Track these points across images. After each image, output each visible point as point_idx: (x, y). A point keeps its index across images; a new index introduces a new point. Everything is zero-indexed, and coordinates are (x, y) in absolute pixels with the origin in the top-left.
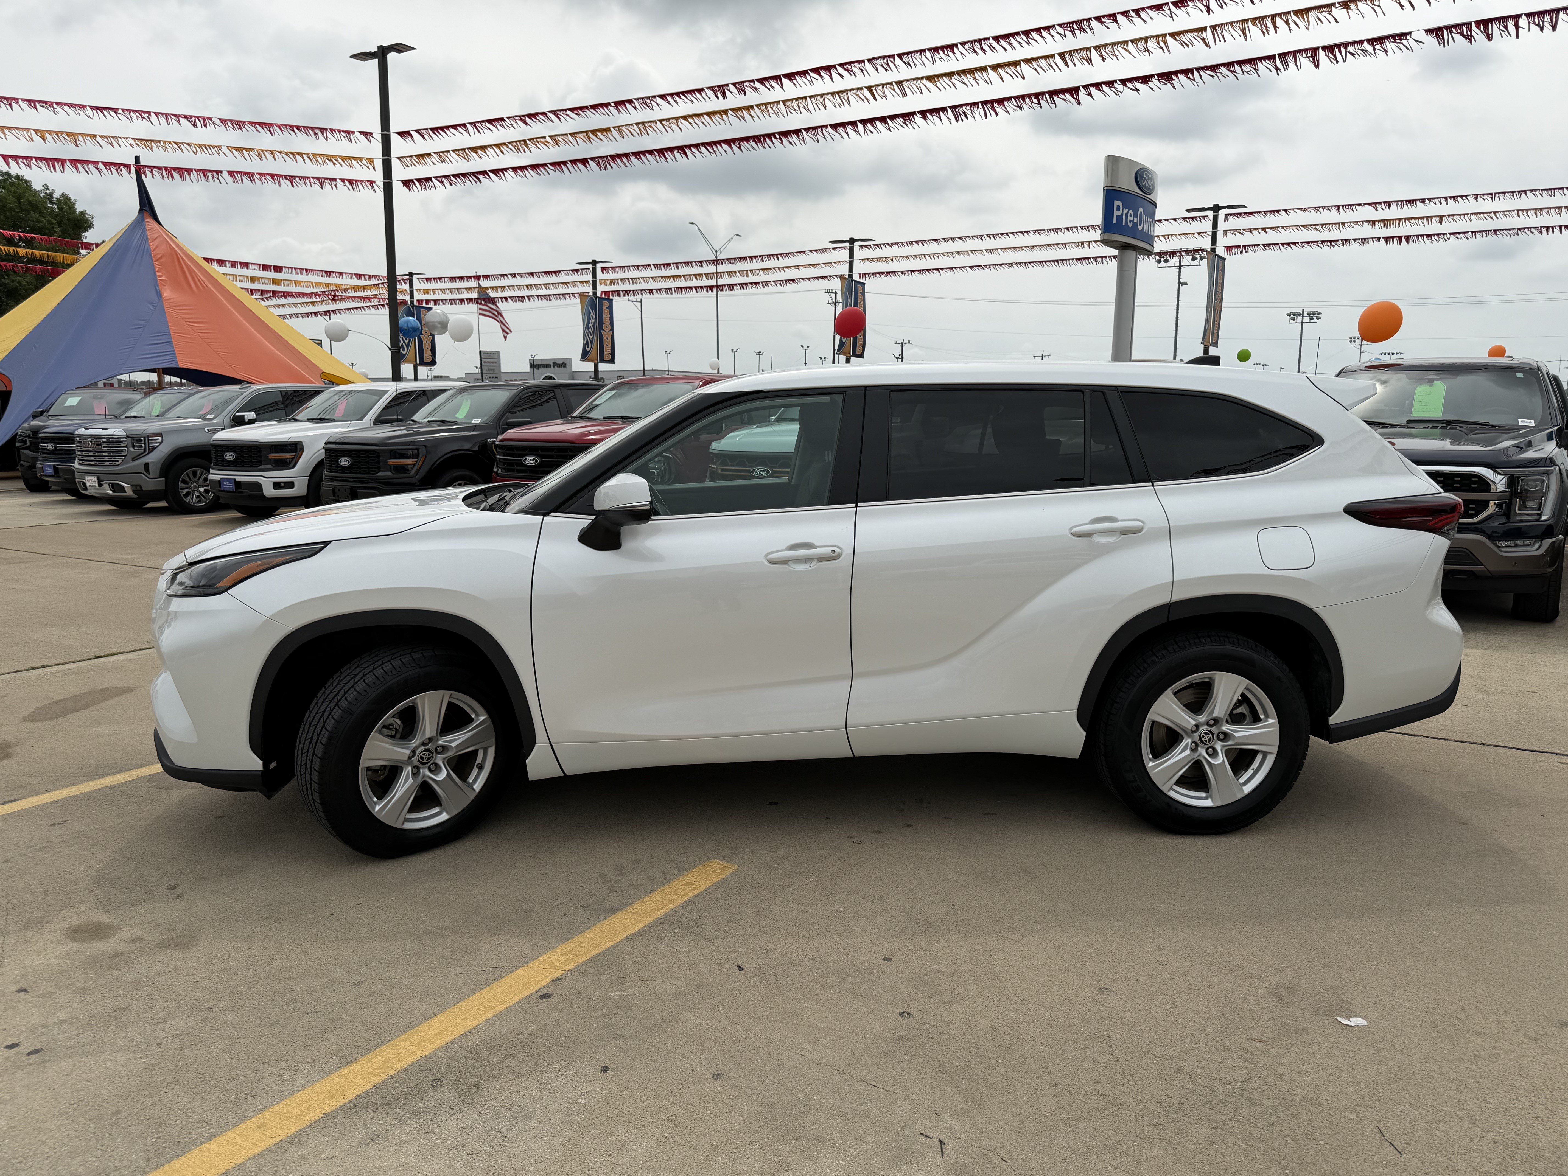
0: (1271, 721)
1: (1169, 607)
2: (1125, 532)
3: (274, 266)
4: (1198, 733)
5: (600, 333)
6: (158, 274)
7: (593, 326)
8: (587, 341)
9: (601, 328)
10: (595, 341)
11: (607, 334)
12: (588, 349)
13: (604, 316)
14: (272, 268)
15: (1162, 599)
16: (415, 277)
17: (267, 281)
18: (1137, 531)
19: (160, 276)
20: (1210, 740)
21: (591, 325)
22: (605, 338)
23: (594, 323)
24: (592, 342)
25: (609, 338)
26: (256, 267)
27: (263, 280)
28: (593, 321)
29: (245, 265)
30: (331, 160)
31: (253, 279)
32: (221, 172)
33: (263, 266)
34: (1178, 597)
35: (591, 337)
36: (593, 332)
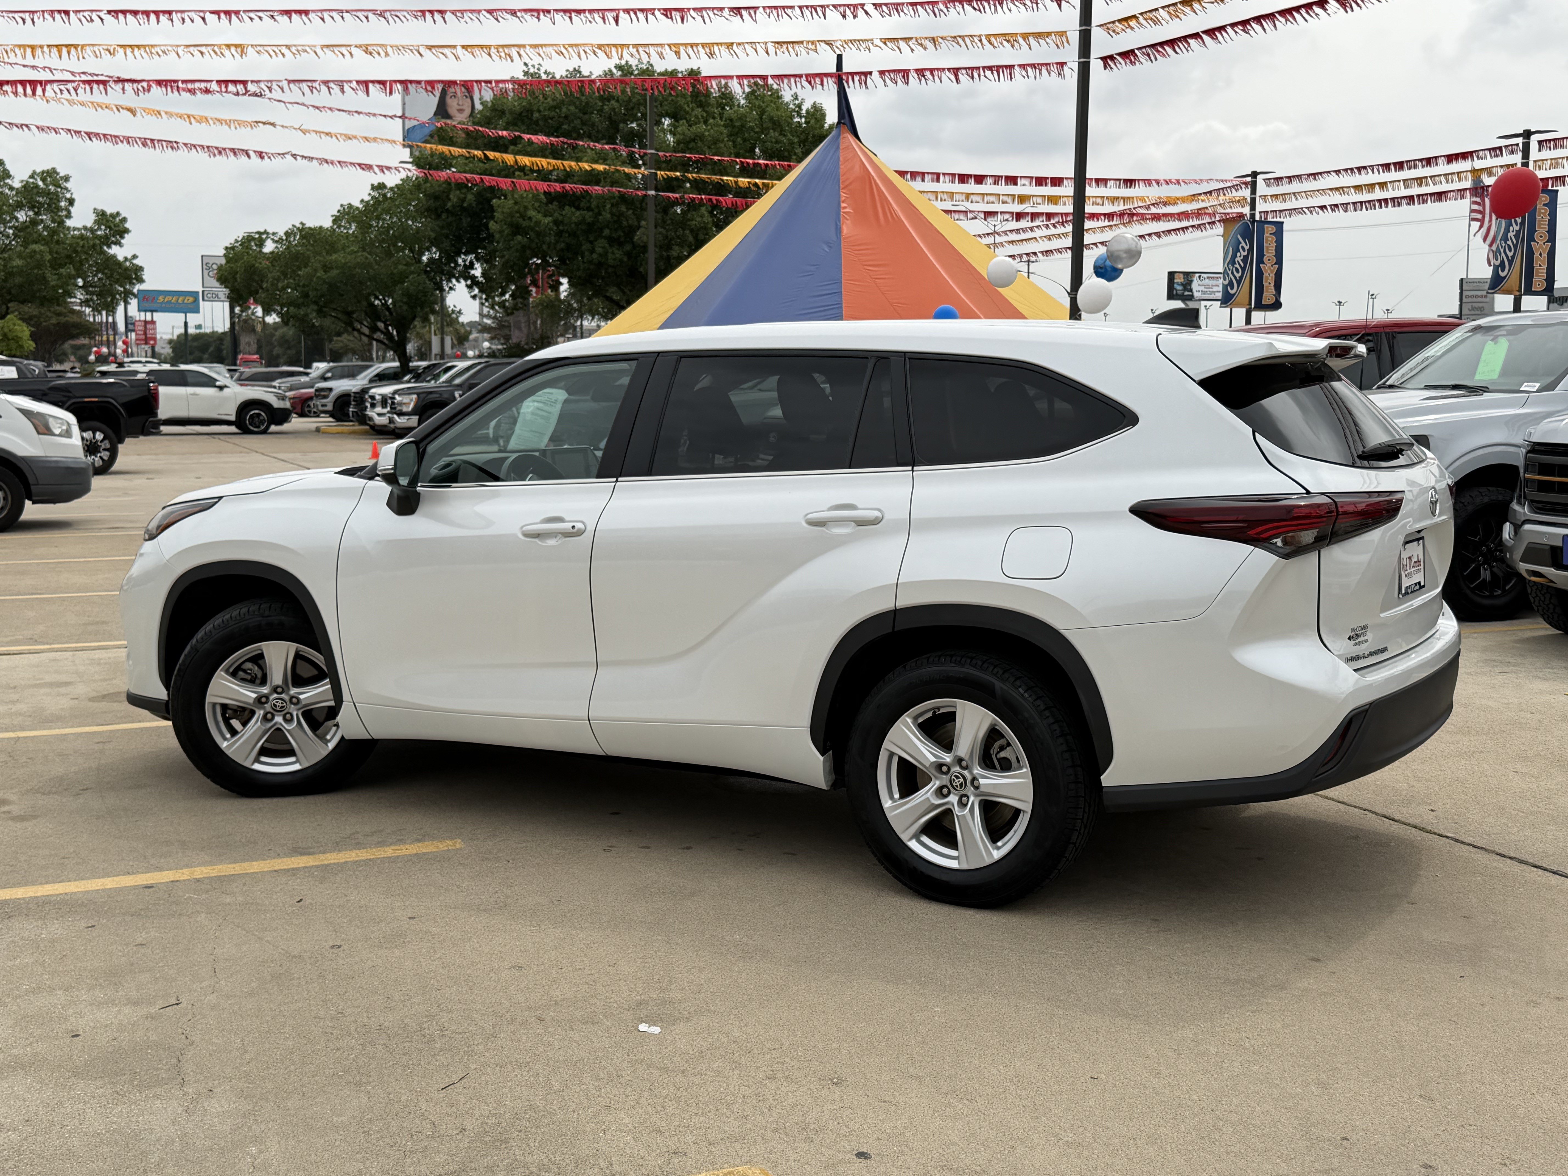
0: (1024, 770)
1: (895, 614)
2: (861, 523)
3: (1052, 179)
4: (949, 775)
5: (1530, 248)
6: (843, 205)
7: (1517, 236)
8: (1503, 262)
9: (1531, 238)
10: (1517, 261)
11: (1541, 247)
12: (1502, 274)
13: (1538, 218)
14: (1049, 181)
15: (885, 604)
16: (1260, 178)
17: (1039, 200)
18: (876, 522)
19: (845, 208)
20: (961, 785)
21: (1511, 234)
22: (1537, 254)
23: (1518, 232)
24: (1511, 263)
25: (1545, 255)
26: (1026, 182)
27: (1035, 199)
28: (1517, 228)
29: (1012, 180)
30: (1008, 41)
31: (1023, 199)
32: (871, 73)
33: (1037, 178)
34: (904, 601)
35: (1510, 254)
36: (1515, 247)
